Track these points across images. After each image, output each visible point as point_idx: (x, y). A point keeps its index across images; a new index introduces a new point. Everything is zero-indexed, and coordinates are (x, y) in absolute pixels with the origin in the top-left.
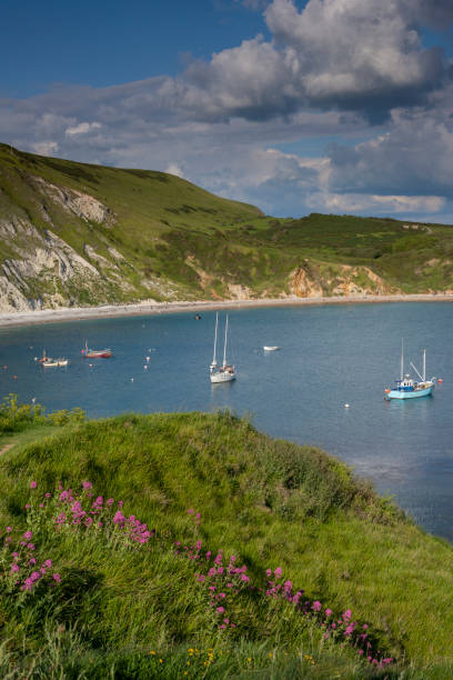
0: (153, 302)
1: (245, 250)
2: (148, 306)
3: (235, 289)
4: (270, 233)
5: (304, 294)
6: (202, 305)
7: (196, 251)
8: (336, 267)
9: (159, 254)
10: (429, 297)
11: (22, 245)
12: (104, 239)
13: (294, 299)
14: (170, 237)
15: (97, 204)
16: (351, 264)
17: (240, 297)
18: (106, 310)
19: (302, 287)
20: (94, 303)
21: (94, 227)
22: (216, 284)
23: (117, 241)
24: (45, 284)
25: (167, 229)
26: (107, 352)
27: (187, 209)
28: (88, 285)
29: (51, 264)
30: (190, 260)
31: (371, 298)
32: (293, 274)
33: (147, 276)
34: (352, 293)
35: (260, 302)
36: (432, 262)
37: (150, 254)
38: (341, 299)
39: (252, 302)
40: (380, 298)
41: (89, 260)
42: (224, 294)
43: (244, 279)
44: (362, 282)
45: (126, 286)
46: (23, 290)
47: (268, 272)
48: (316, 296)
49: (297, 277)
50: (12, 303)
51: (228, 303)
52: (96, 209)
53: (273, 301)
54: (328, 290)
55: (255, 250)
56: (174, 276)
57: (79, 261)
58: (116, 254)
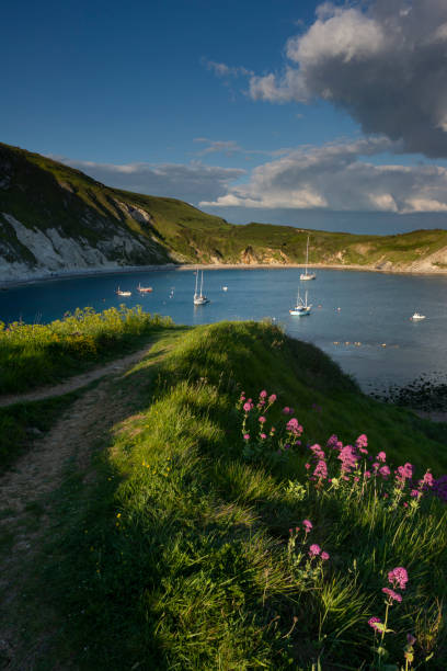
0: (173, 264)
1: (219, 240)
3: (214, 259)
4: (230, 232)
5: (249, 263)
6: (197, 266)
7: (194, 239)
8: (264, 249)
9: (176, 240)
10: (311, 265)
11: (107, 233)
12: (150, 232)
13: (243, 265)
14: (181, 232)
15: (146, 213)
16: (273, 248)
17: (216, 263)
19: (247, 259)
20: (143, 264)
22: (204, 256)
23: (157, 234)
24: (118, 254)
25: (180, 228)
26: (150, 289)
27: (190, 220)
28: (141, 255)
29: (121, 244)
30: (192, 244)
31: (283, 265)
32: (243, 252)
34: (273, 263)
35: (226, 266)
37: (171, 240)
38: (267, 265)
39: (223, 266)
40: (287, 265)
41: (141, 242)
42: (209, 261)
43: (219, 254)
44: (277, 257)
45: (159, 256)
46: (107, 257)
47: (230, 251)
48: (254, 264)
49: (245, 254)
50: (101, 263)
51: (210, 266)
52: (146, 217)
53: (233, 266)
54: (260, 261)
55: (224, 239)
56: (184, 252)
57: (136, 243)
58: (155, 239)
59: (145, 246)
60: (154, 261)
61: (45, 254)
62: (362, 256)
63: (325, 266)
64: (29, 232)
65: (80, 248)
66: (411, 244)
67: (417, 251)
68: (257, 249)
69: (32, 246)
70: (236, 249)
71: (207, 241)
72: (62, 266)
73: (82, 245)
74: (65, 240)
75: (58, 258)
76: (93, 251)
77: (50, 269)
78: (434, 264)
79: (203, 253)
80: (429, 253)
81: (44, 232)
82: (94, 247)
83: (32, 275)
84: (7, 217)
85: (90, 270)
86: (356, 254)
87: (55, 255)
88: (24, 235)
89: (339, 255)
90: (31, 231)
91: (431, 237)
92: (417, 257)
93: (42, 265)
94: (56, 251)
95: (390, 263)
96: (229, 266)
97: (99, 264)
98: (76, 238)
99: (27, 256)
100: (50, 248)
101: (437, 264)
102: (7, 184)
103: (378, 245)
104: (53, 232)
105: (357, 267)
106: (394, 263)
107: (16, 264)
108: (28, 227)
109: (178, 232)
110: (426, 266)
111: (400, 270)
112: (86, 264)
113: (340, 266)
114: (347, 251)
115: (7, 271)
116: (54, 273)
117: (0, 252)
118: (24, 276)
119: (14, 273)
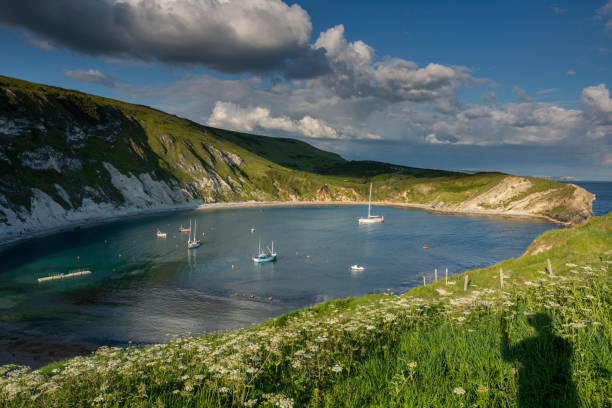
0: (254, 201)
1: (301, 179)
2: (251, 203)
3: (293, 197)
5: (323, 200)
6: (276, 203)
7: (279, 179)
8: (338, 188)
9: (263, 180)
10: (379, 202)
11: (198, 177)
12: (238, 173)
13: (317, 202)
14: (269, 173)
15: (238, 158)
16: (347, 187)
17: (294, 200)
18: (231, 204)
19: (322, 197)
20: (227, 202)
21: (233, 167)
22: (284, 194)
23: (244, 175)
24: (205, 193)
25: (268, 169)
28: (225, 194)
29: (209, 184)
30: (276, 183)
31: (354, 203)
32: (318, 191)
33: (254, 190)
34: (345, 200)
35: (302, 202)
36: (383, 187)
37: (259, 180)
38: (339, 202)
39: (298, 202)
40: (357, 203)
41: (228, 182)
42: (287, 199)
43: (297, 192)
44: (349, 195)
45: (243, 194)
47: (309, 189)
48: (328, 201)
49: (321, 192)
50: (188, 201)
51: (288, 203)
52: (237, 160)
53: (309, 202)
54: (333, 198)
55: (305, 180)
56: (267, 190)
57: (223, 183)
58: (242, 180)
59: (231, 186)
60: (237, 198)
61: (136, 195)
62: (423, 195)
63: (389, 203)
64: (123, 177)
65: (169, 189)
66: (465, 185)
67: (468, 192)
68: (332, 188)
69: (125, 188)
70: (314, 187)
71: (289, 180)
72: (150, 204)
73: (172, 186)
74: (157, 183)
75: (147, 197)
76: (181, 191)
77: (138, 207)
78: (479, 205)
79: (283, 191)
80: (476, 195)
81: (138, 177)
82: (183, 187)
83: (117, 213)
84: (106, 165)
85: (173, 207)
86: (418, 193)
87: (144, 195)
88: (119, 179)
89: (405, 194)
90: (125, 176)
91: (483, 180)
92: (467, 198)
93: (131, 204)
94: (146, 192)
95: (442, 203)
96: (305, 202)
97: (185, 202)
98: (167, 181)
99: (118, 198)
100: (141, 189)
101: (482, 205)
102: (113, 138)
103: (439, 185)
104: (146, 177)
105: (417, 205)
106: (445, 202)
107: (102, 205)
108: (123, 173)
109: (266, 173)
110: (472, 207)
111: (450, 210)
112: (172, 202)
113: (403, 204)
114: (412, 190)
115: (93, 211)
116: (140, 210)
117: (89, 195)
118: (109, 214)
119: (99, 210)
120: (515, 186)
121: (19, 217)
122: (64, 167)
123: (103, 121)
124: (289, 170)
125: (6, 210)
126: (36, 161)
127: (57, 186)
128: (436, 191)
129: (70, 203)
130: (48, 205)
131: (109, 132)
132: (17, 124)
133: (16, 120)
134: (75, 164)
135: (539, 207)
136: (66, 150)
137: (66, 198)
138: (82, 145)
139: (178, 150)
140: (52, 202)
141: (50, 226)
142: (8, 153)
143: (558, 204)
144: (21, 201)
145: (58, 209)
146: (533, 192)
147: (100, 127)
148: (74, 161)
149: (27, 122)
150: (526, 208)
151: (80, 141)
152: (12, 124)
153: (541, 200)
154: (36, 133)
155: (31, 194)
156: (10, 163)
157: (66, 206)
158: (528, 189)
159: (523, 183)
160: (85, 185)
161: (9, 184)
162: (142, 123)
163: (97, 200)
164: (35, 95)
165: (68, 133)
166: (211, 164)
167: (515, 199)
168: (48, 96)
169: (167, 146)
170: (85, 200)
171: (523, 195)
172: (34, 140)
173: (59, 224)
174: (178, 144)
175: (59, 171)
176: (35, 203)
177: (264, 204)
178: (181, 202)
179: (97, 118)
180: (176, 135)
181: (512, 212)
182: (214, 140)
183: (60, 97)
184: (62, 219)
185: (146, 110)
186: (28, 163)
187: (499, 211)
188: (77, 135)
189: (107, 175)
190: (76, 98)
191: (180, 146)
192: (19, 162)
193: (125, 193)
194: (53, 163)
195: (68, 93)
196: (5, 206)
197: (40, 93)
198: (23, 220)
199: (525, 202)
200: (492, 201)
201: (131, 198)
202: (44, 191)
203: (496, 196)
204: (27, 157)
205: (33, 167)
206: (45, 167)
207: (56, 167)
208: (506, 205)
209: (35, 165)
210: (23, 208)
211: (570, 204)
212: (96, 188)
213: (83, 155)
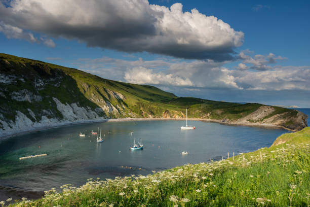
0: (130, 118)
1: (154, 107)
2: (128, 119)
3: (150, 116)
5: (166, 117)
6: (141, 119)
7: (143, 106)
8: (174, 111)
9: (135, 107)
10: (195, 119)
11: (101, 105)
12: (122, 103)
13: (163, 118)
14: (138, 103)
15: (122, 95)
16: (178, 111)
17: (151, 117)
18: (119, 120)
19: (165, 116)
20: (116, 118)
21: (120, 100)
23: (125, 104)
24: (105, 113)
25: (138, 101)
28: (115, 114)
29: (107, 109)
30: (141, 108)
31: (181, 119)
32: (163, 113)
33: (130, 112)
34: (177, 117)
35: (155, 119)
36: (197, 111)
37: (132, 107)
38: (174, 119)
39: (153, 119)
40: (184, 119)
41: (117, 108)
42: (147, 117)
43: (152, 113)
44: (179, 115)
45: (124, 114)
46: (99, 115)
47: (158, 112)
48: (168, 118)
49: (165, 113)
50: (95, 117)
51: (147, 119)
52: (121, 97)
53: (158, 119)
54: (171, 117)
55: (156, 107)
56: (136, 112)
57: (114, 108)
58: (124, 107)
59: (118, 110)
60: (122, 116)
61: (69, 114)
62: (218, 115)
63: (201, 119)
64: (63, 105)
65: (86, 111)
66: (240, 110)
67: (242, 114)
68: (171, 111)
69: (63, 111)
70: (161, 110)
71: (148, 107)
72: (76, 119)
73: (88, 110)
74: (80, 108)
75: (75, 116)
76: (92, 112)
77: (70, 121)
78: (247, 120)
79: (145, 113)
80: (246, 115)
81: (70, 105)
82: (93, 110)
83: (59, 124)
84: (54, 99)
85: (88, 121)
86: (216, 114)
88: (60, 106)
89: (208, 115)
90: (64, 105)
91: (249, 107)
92: (241, 117)
93: (66, 119)
94: (74, 113)
95: (228, 119)
98: (85, 107)
99: (60, 116)
100: (72, 112)
101: (249, 120)
102: (58, 85)
103: (226, 110)
104: (75, 105)
105: (215, 120)
106: (230, 119)
107: (52, 119)
108: (63, 103)
109: (136, 103)
110: (244, 121)
111: (232, 123)
112: (87, 118)
113: (208, 120)
114: (212, 112)
115: (47, 122)
116: (71, 122)
117: (45, 114)
118: (55, 124)
119: (50, 123)
120: (266, 110)
121: (9, 126)
122: (33, 100)
123: (54, 76)
124: (148, 102)
125: (3, 122)
126: (19, 97)
127: (29, 110)
128: (225, 113)
129: (35, 119)
130: (24, 120)
131: (56, 82)
132: (10, 78)
133: (9, 76)
134: (38, 98)
135: (279, 122)
136: (34, 91)
137: (34, 116)
138: (43, 89)
139: (91, 91)
140: (26, 118)
141: (25, 131)
142: (4, 92)
143: (289, 120)
144: (11, 118)
145: (29, 122)
146: (276, 114)
147: (52, 79)
148: (38, 97)
149: (15, 77)
150: (272, 122)
151: (41, 87)
152: (7, 78)
153: (280, 118)
154: (19, 82)
155: (16, 114)
156: (6, 97)
157: (33, 120)
158: (273, 112)
159: (270, 109)
160: (43, 109)
161: (5, 108)
162: (73, 77)
163: (49, 117)
164: (19, 63)
165: (35, 83)
166: (108, 98)
167: (266, 117)
168: (26, 64)
169: (86, 89)
170: (43, 117)
171: (270, 115)
172: (18, 86)
173: (29, 129)
174: (91, 88)
175: (30, 102)
176: (17, 118)
177: (135, 119)
178: (92, 118)
179: (51, 74)
180: (90, 83)
181: (265, 124)
182: (110, 86)
183: (32, 64)
184: (31, 127)
185: (75, 71)
186: (15, 98)
187: (258, 124)
188: (40, 83)
189: (54, 104)
190: (40, 65)
191: (92, 89)
192: (10, 97)
193: (63, 114)
194: (27, 98)
195: (36, 62)
196: (2, 120)
197: (22, 62)
198: (11, 127)
199: (272, 119)
200: (254, 118)
201: (66, 116)
202: (22, 112)
203: (256, 116)
204: (14, 95)
205: (17, 100)
206: (23, 100)
207: (29, 100)
208: (261, 121)
209: (18, 98)
210: (11, 121)
211: (295, 120)
212: (49, 111)
213: (43, 94)
